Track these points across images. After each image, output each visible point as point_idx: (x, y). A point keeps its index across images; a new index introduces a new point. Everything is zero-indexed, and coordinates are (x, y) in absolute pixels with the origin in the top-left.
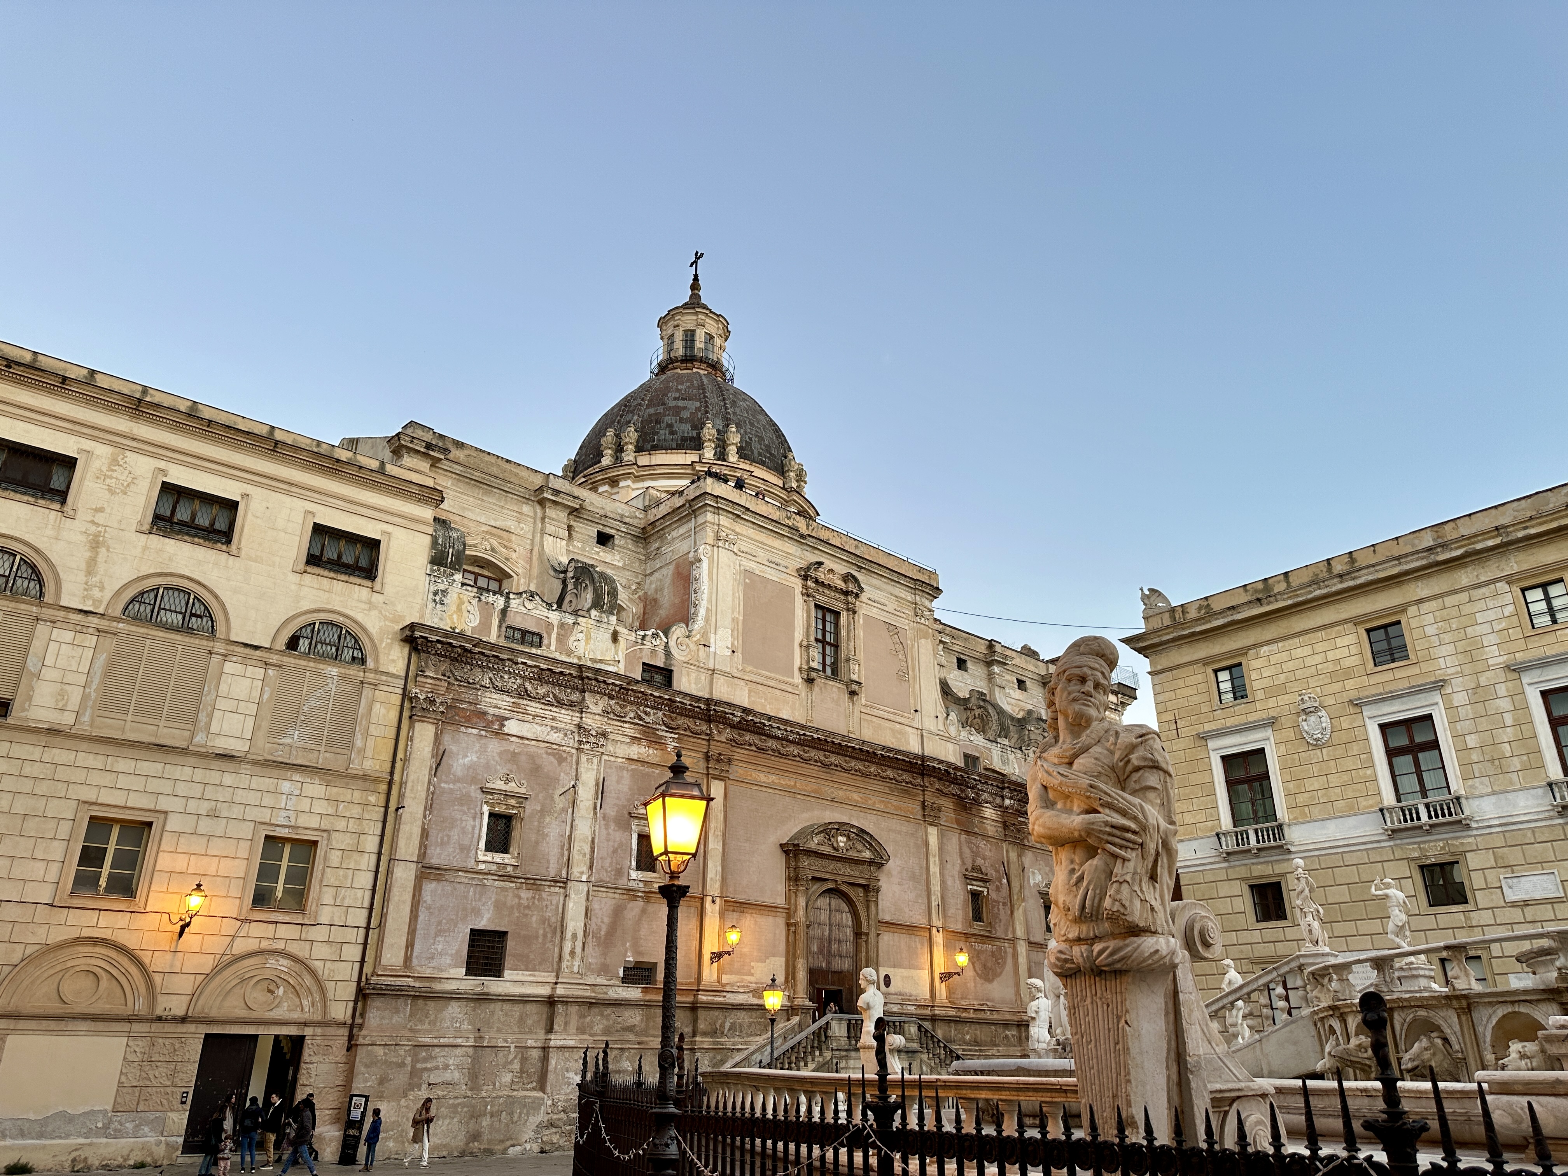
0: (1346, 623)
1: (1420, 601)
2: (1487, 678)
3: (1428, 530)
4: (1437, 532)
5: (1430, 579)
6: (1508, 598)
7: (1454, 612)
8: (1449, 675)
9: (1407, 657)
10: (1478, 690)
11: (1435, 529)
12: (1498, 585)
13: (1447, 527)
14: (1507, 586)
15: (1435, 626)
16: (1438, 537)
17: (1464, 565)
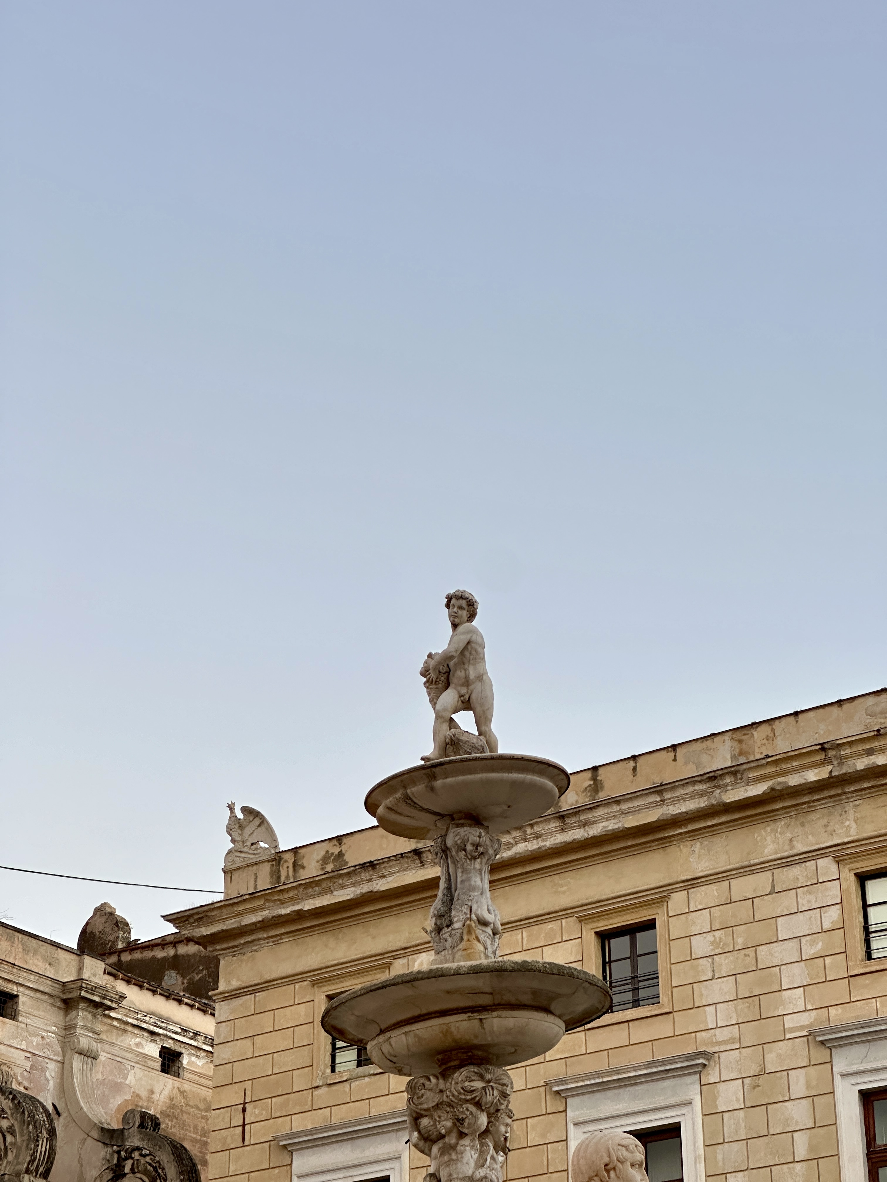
0: (567, 916)
1: (692, 883)
2: (779, 1056)
3: (726, 737)
4: (740, 741)
5: (715, 839)
6: (833, 892)
7: (743, 911)
8: (719, 1043)
9: (655, 999)
10: (762, 1080)
11: (738, 735)
12: (822, 863)
13: (759, 734)
14: (834, 867)
15: (710, 937)
16: (741, 754)
17: (771, 816)
